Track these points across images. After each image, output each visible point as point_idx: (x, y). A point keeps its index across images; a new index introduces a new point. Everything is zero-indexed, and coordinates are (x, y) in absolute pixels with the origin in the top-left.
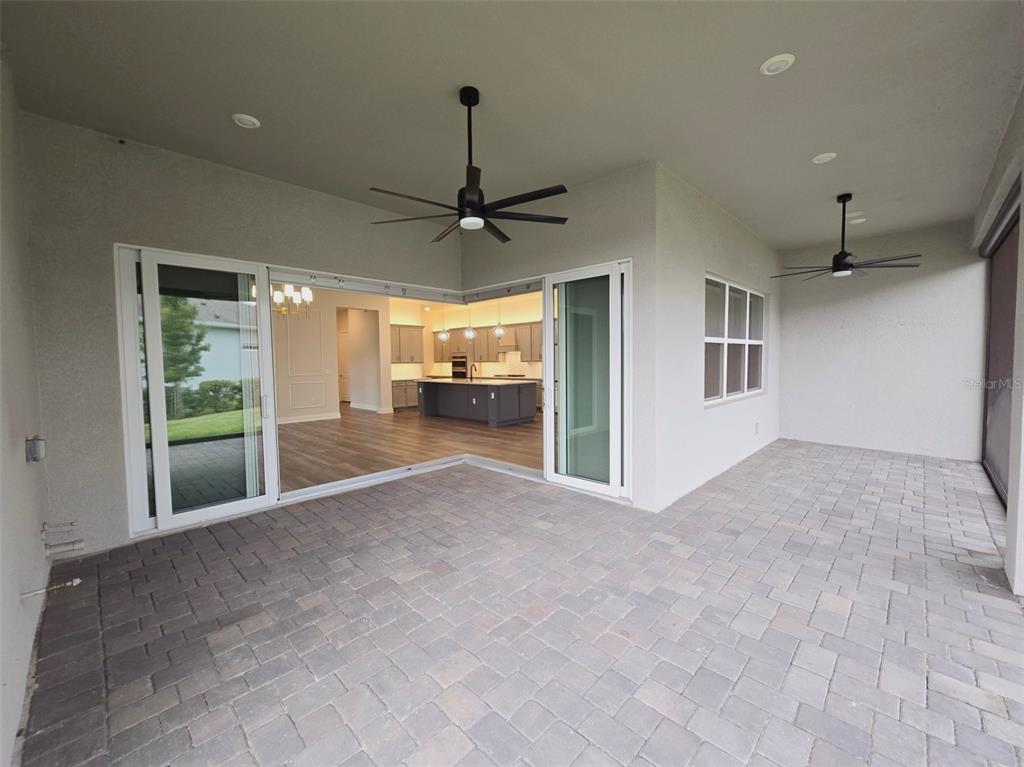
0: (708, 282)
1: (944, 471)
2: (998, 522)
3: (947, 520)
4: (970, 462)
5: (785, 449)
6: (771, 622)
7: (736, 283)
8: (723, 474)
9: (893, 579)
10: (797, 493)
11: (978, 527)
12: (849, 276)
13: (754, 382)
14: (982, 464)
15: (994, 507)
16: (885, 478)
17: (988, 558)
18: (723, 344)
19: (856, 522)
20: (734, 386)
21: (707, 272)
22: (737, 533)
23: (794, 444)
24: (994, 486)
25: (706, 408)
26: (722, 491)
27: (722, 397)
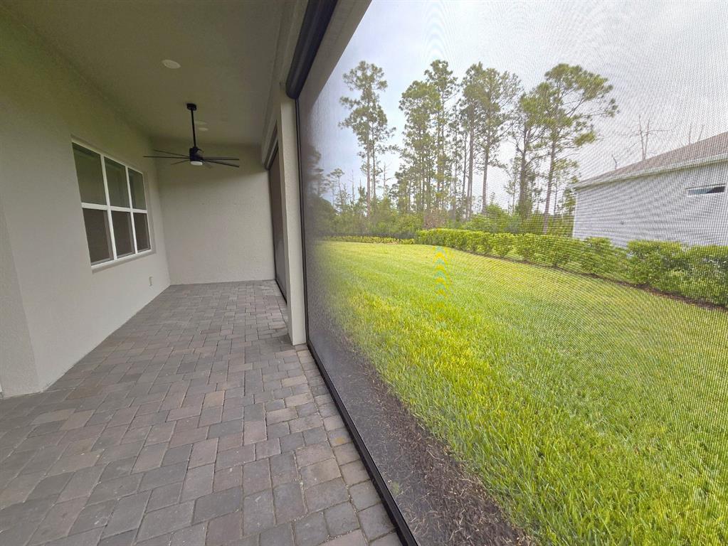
0: (75, 147)
1: (263, 287)
2: (285, 309)
3: (265, 315)
4: (271, 280)
5: (174, 294)
6: (170, 442)
7: (109, 154)
8: (123, 326)
9: (245, 363)
10: (185, 324)
11: (277, 315)
12: (201, 166)
13: (143, 244)
14: (276, 280)
15: (282, 301)
16: (236, 298)
17: (283, 330)
18: (106, 211)
19: (223, 333)
20: (124, 248)
21: (73, 137)
22: (137, 376)
23: (181, 288)
24: (281, 291)
25: (94, 271)
26: (123, 342)
27: (113, 259)
